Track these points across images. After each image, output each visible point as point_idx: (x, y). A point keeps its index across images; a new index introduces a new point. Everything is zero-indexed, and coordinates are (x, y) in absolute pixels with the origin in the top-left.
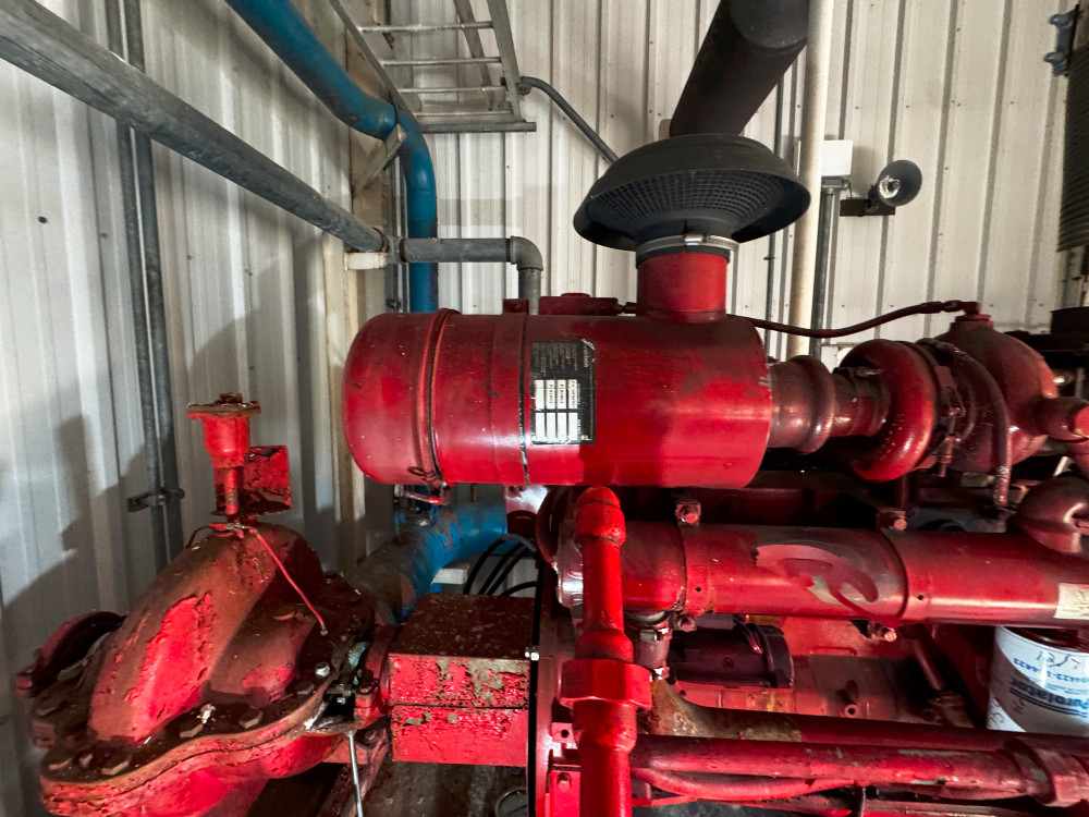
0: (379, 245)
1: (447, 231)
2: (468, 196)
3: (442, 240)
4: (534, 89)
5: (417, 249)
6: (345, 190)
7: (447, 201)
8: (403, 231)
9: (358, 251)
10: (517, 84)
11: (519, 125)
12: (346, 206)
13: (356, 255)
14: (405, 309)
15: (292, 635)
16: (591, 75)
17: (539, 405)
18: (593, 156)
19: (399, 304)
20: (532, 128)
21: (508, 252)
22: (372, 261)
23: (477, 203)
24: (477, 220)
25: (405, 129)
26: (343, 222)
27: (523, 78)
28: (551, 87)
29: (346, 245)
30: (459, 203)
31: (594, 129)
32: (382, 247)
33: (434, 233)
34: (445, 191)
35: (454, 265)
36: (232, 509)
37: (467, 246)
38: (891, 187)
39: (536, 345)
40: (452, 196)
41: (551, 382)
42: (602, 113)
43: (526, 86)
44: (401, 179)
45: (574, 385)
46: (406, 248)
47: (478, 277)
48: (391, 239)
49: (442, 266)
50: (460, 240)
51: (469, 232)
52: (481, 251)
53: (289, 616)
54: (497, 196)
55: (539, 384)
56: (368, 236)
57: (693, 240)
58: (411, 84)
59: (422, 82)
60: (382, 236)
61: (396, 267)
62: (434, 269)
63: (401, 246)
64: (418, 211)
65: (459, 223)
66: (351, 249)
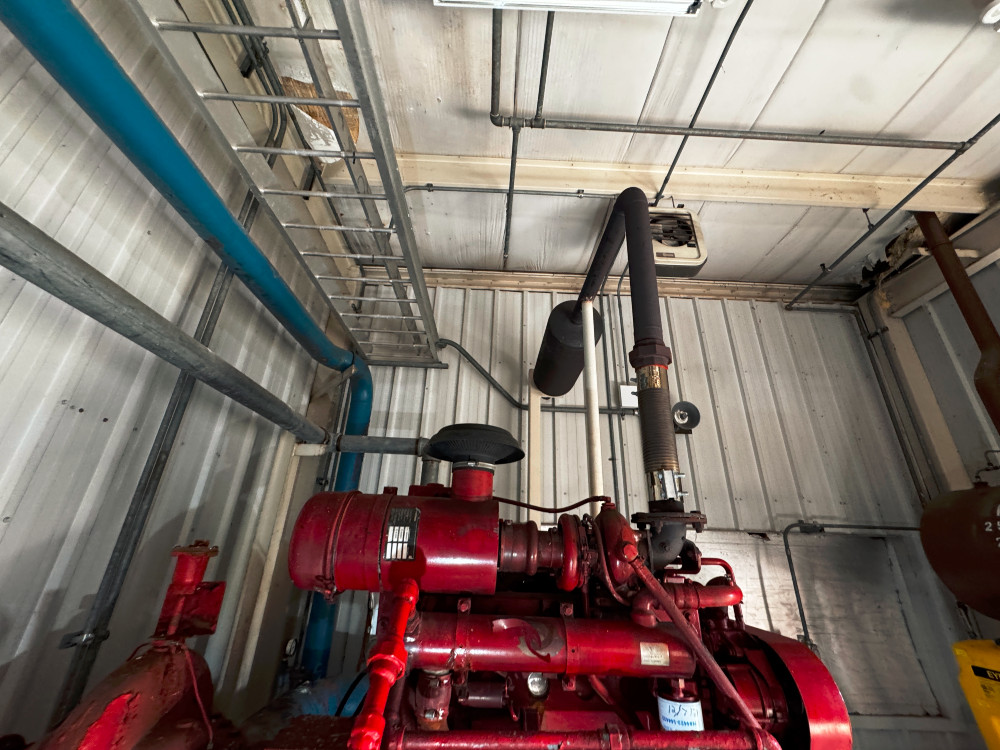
0: (322, 439)
1: (376, 431)
2: (395, 409)
3: (370, 438)
4: (448, 346)
5: (350, 442)
6: (305, 400)
7: (379, 412)
8: (341, 431)
9: (305, 443)
10: (436, 343)
11: (437, 365)
12: (302, 412)
13: (303, 445)
14: (330, 488)
15: (187, 741)
16: (487, 339)
17: (390, 539)
18: (486, 386)
19: (327, 482)
20: (446, 367)
21: (416, 449)
22: (315, 450)
23: (401, 416)
24: (399, 427)
25: (356, 367)
26: (301, 425)
27: (441, 340)
28: (460, 346)
29: (297, 438)
30: (388, 414)
31: (487, 371)
32: (324, 441)
33: (365, 432)
34: (379, 404)
35: (377, 456)
36: (172, 631)
37: (387, 443)
38: (682, 417)
39: (393, 510)
40: (384, 409)
41: (397, 528)
42: (493, 362)
43: (443, 344)
44: (348, 395)
45: (407, 530)
46: (342, 441)
47: (394, 464)
48: (332, 435)
49: (367, 456)
50: (385, 438)
51: (392, 433)
52: (397, 447)
53: (188, 725)
54: (417, 410)
55: (391, 528)
56: (317, 433)
57: (472, 464)
58: (367, 338)
59: (375, 338)
60: (326, 433)
61: (330, 454)
62: (361, 457)
63: (339, 440)
64: (357, 417)
65: (386, 427)
66: (300, 441)
